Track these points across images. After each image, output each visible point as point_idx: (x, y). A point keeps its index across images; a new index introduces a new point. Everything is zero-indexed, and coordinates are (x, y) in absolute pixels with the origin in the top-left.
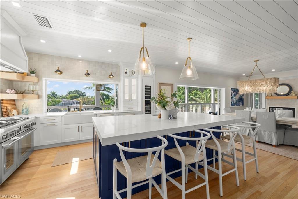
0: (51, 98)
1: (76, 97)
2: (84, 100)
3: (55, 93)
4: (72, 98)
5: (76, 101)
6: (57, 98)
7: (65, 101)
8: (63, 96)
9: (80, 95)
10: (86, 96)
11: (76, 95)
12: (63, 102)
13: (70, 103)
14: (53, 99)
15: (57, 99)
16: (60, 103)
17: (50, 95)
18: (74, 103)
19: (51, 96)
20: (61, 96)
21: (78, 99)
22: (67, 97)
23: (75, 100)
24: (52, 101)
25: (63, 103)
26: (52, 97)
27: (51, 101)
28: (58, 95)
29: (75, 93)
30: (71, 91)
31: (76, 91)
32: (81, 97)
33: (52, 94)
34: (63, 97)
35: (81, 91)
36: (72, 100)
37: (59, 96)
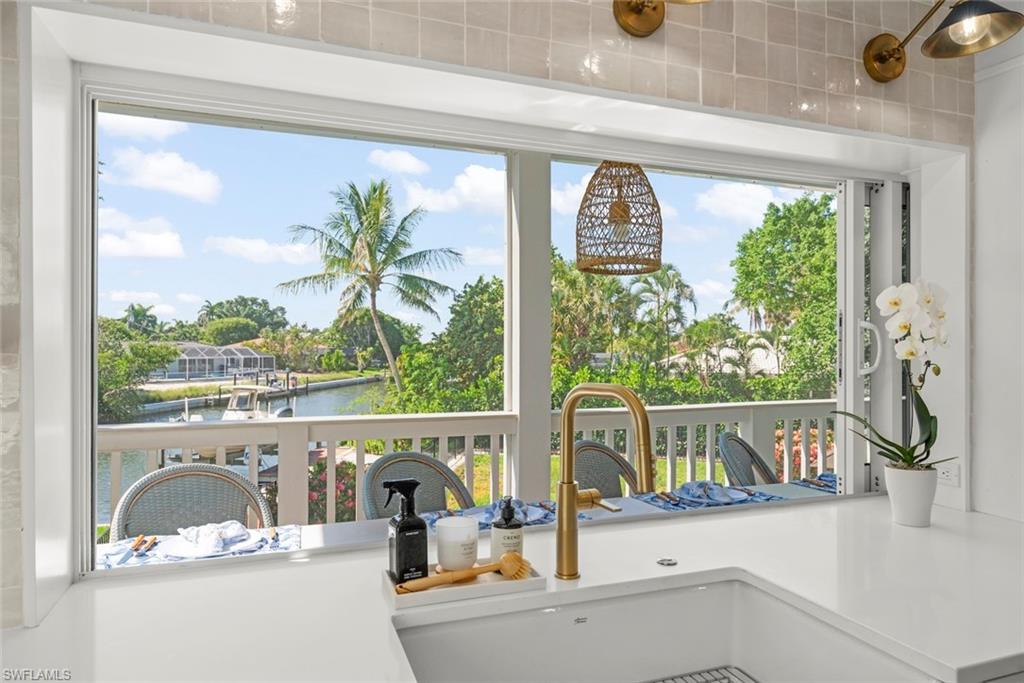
0: (130, 338)
1: (245, 333)
2: (283, 346)
3: (148, 313)
4: (225, 337)
5: (242, 351)
6: (154, 339)
7: (194, 351)
8: (183, 326)
9: (262, 325)
10: (288, 327)
11: (243, 320)
12: (184, 356)
13: (216, 364)
14: (140, 342)
15: (157, 343)
16: (169, 361)
17: (125, 320)
18: (232, 360)
19: (130, 326)
20: (173, 325)
21: (250, 342)
22: (202, 330)
23: (239, 345)
24: (136, 354)
25: (183, 362)
26: (133, 334)
27: (128, 352)
28: (159, 322)
29: (238, 314)
30: (220, 304)
31: (243, 301)
32: (263, 330)
33: (132, 319)
34: (184, 333)
35: (265, 303)
36: (224, 348)
37: (166, 328)
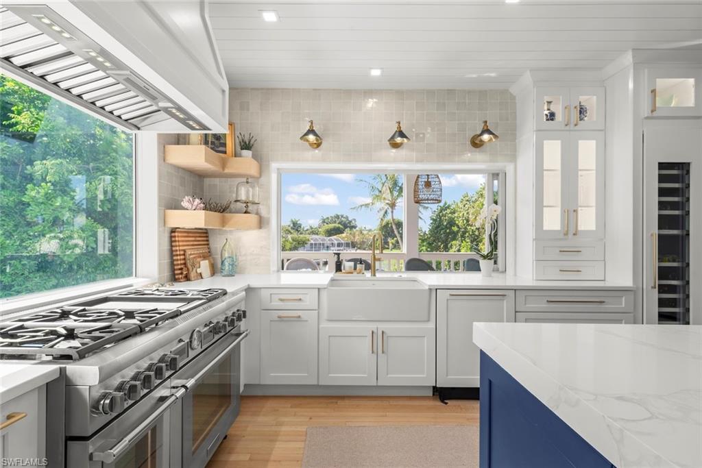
0: (291, 233)
1: (337, 231)
2: (354, 237)
3: (298, 223)
4: (330, 233)
5: (336, 240)
6: (301, 234)
7: (316, 240)
8: (312, 228)
9: (346, 226)
10: (357, 228)
11: (337, 225)
12: (312, 242)
13: (326, 245)
14: (295, 235)
15: (301, 236)
16: (306, 244)
17: (289, 226)
18: (332, 244)
19: (291, 228)
20: (308, 227)
21: (340, 235)
22: (320, 230)
23: (335, 237)
24: (293, 240)
25: (312, 244)
26: (292, 231)
27: (290, 240)
28: (302, 227)
29: (335, 222)
30: (328, 218)
31: (337, 217)
32: (346, 230)
33: (292, 225)
34: (314, 232)
35: (347, 218)
36: (329, 238)
37: (305, 229)
